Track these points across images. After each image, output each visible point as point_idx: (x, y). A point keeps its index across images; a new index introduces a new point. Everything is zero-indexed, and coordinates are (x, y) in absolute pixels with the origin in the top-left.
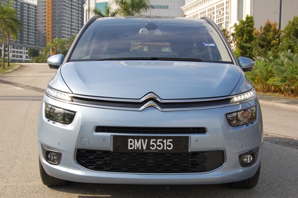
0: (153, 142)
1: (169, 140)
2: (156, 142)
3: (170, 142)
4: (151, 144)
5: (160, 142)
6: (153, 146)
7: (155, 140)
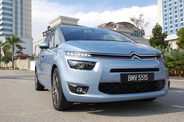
0: (140, 76)
1: (146, 75)
2: (141, 76)
3: (147, 76)
4: (139, 77)
5: (142, 76)
6: (140, 78)
7: (140, 75)
